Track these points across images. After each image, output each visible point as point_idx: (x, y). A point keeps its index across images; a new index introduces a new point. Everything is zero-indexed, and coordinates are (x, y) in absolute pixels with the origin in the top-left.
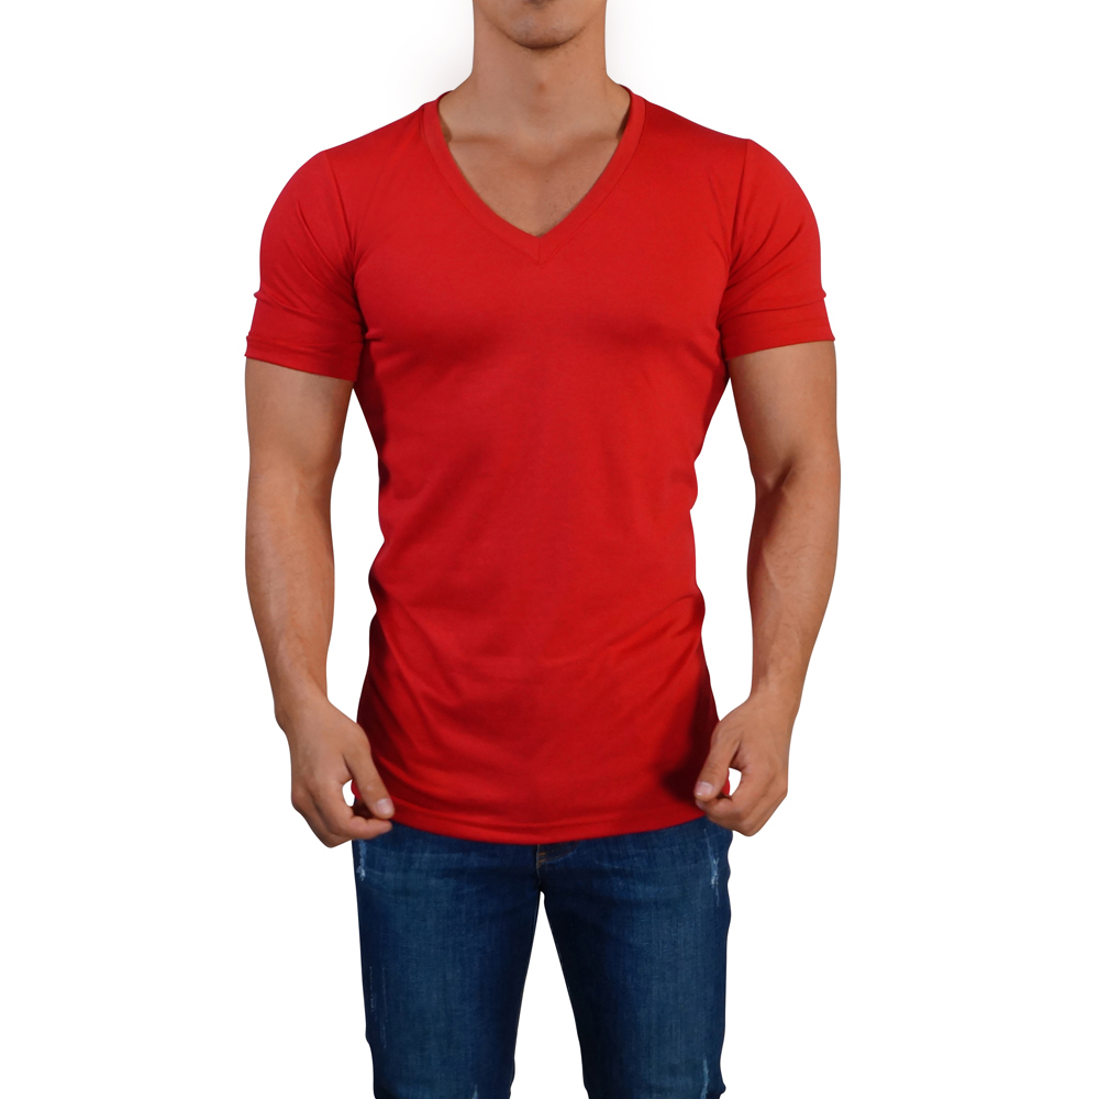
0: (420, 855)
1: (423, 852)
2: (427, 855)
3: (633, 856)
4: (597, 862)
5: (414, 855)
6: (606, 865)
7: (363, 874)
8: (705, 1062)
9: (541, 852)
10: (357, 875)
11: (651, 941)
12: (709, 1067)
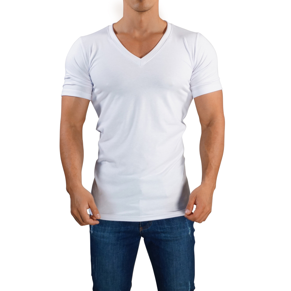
0: (108, 228)
1: (108, 227)
2: (109, 228)
3: (166, 228)
4: (156, 230)
5: (106, 228)
6: (159, 231)
7: (92, 232)
8: (189, 282)
9: (141, 227)
10: (90, 232)
11: (172, 250)
12: (190, 283)
